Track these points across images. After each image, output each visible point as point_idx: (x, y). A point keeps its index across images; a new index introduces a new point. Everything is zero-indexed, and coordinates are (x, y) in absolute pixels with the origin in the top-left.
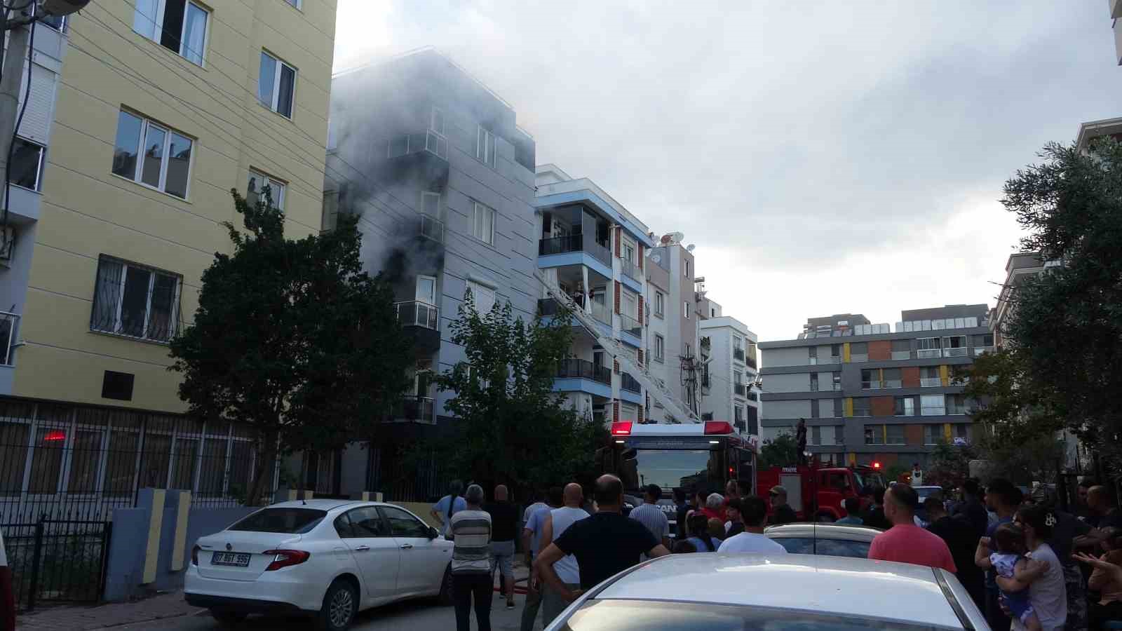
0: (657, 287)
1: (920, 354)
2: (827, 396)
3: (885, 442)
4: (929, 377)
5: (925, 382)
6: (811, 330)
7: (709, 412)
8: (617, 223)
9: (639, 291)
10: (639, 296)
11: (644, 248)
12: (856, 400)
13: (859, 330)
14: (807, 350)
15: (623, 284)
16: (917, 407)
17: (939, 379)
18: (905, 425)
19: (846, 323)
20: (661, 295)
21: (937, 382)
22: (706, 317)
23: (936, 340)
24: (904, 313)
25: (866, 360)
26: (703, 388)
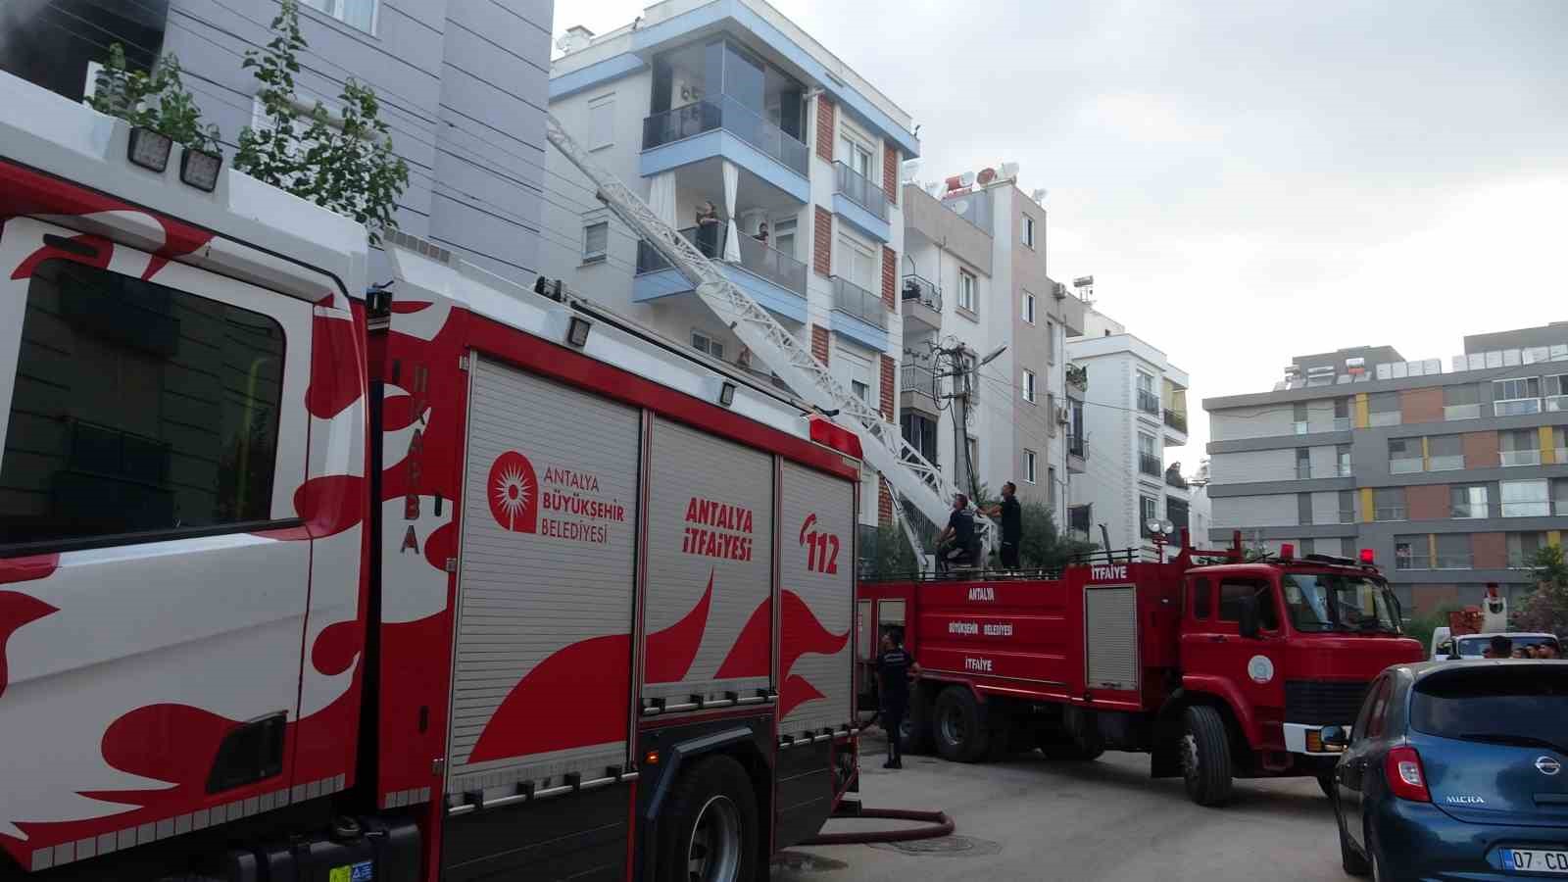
0: (962, 260)
1: (1498, 408)
2: (1326, 486)
3: (1434, 566)
4: (1516, 450)
5: (1508, 458)
6: (1298, 376)
7: (1086, 504)
8: (821, 86)
9: (884, 238)
10: (884, 247)
11: (900, 156)
12: (1379, 493)
13: (1384, 372)
14: (1291, 407)
15: (838, 214)
16: (1494, 504)
17: (1537, 451)
18: (1473, 534)
19: (1361, 360)
20: (974, 277)
21: (1534, 457)
22: (1078, 330)
23: (1532, 382)
24: (1467, 339)
25: (1398, 423)
26: (1070, 457)
